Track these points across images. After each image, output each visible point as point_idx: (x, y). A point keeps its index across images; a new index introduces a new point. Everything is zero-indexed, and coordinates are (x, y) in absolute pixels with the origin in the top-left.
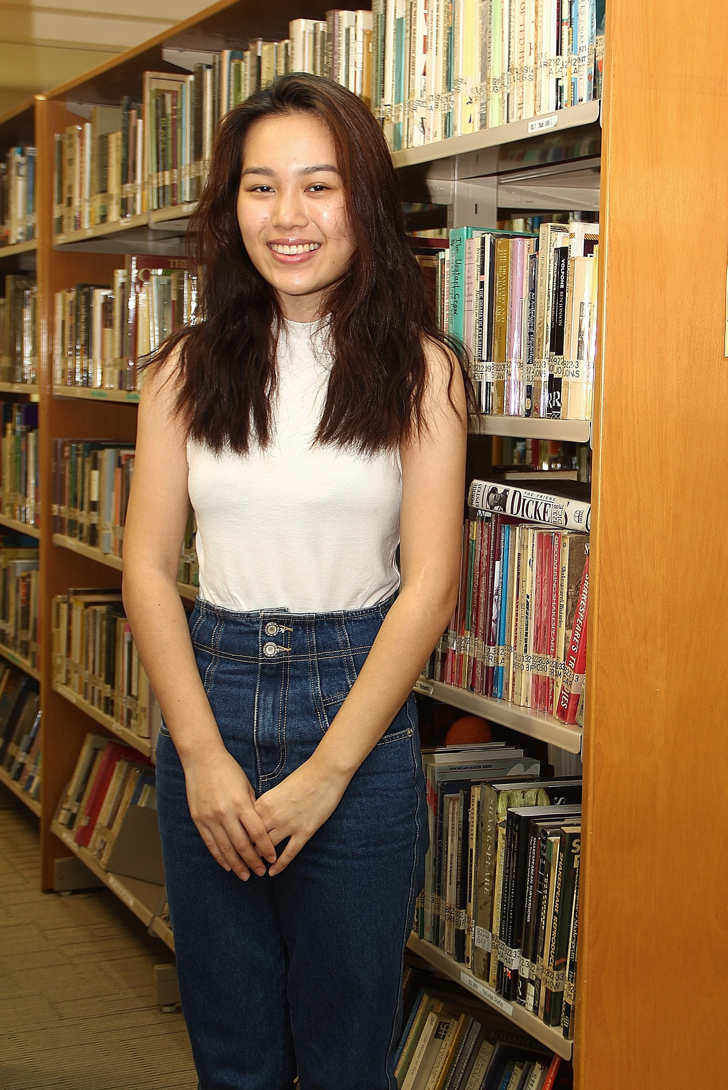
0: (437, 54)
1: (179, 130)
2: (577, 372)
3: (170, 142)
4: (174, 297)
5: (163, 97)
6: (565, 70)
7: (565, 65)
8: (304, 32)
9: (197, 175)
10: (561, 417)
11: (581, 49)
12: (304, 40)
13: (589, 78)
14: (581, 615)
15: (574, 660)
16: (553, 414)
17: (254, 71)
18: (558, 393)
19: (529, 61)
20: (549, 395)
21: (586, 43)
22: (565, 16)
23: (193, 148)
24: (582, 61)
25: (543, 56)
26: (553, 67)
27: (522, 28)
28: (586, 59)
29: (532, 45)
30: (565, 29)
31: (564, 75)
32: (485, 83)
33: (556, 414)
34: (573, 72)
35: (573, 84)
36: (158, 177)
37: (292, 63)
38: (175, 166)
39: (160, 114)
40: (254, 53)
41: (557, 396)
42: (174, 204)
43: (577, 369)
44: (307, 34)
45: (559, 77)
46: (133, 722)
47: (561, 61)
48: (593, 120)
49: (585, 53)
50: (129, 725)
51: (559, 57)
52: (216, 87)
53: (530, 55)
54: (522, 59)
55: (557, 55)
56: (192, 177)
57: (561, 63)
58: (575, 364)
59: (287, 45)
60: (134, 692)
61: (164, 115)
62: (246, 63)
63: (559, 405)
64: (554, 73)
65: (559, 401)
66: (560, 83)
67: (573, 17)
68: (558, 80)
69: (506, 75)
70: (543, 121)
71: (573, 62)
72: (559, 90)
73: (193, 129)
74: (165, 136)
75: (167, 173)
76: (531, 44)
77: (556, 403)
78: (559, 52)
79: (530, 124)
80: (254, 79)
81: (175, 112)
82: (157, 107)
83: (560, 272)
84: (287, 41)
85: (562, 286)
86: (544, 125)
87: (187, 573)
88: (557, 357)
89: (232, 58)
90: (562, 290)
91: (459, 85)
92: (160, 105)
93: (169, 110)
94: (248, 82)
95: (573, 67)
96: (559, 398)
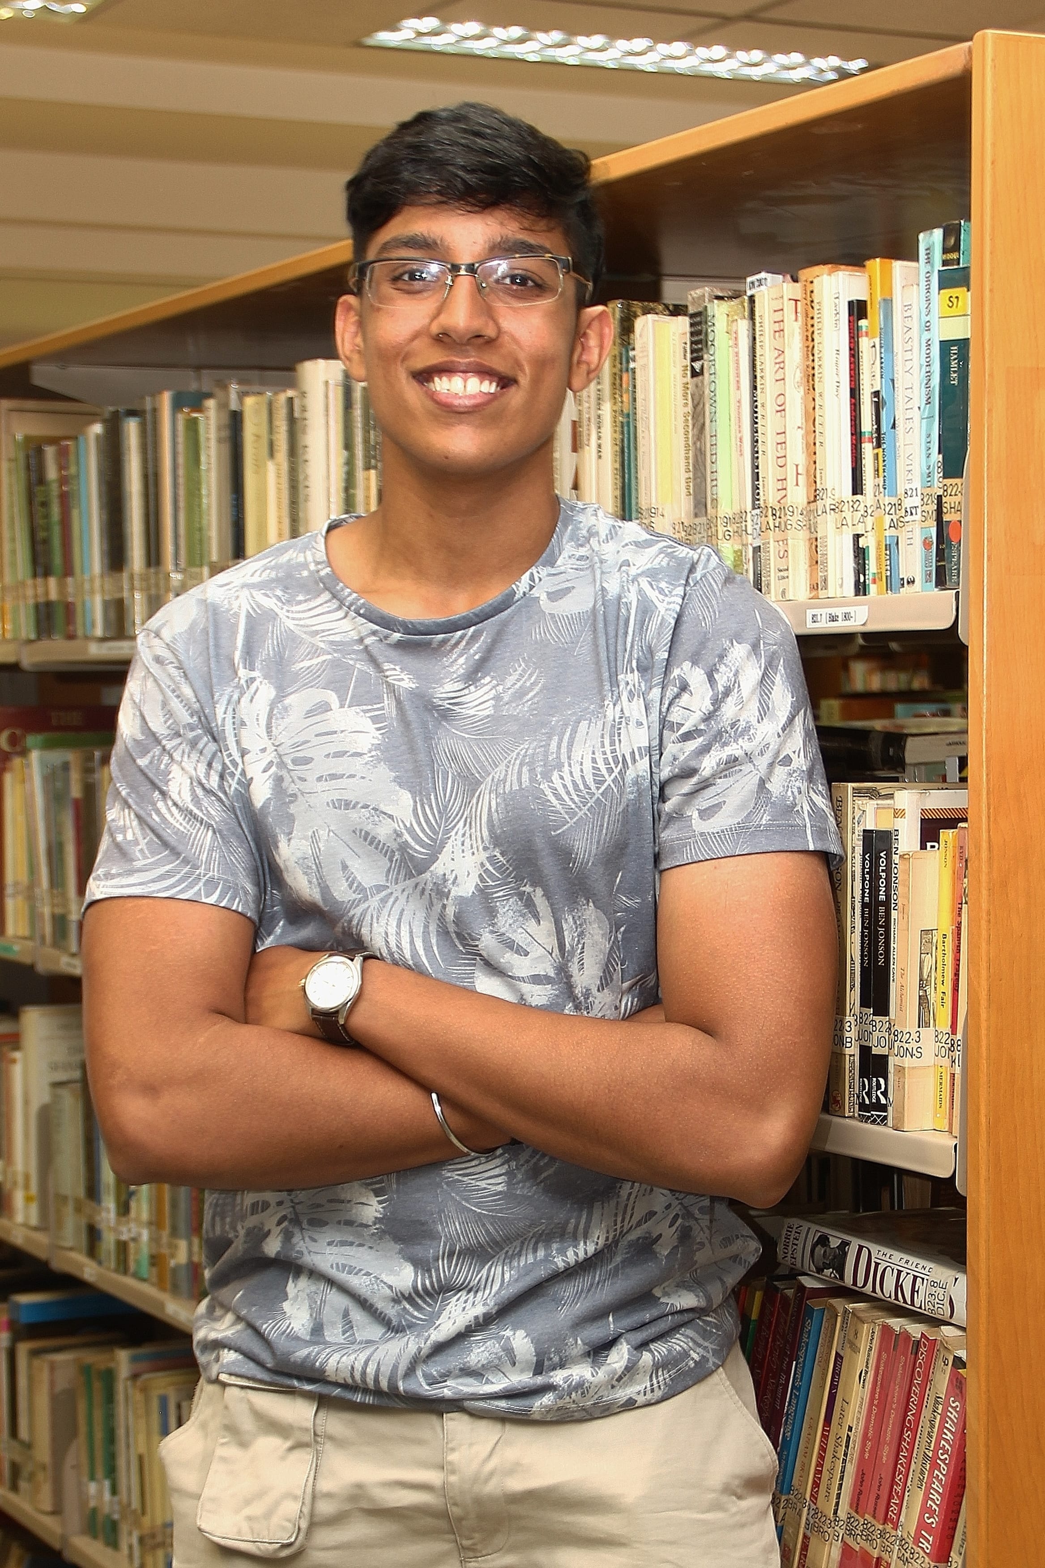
0: (600, 457)
1: (75, 513)
2: (919, 1050)
3: (56, 531)
4: (76, 791)
5: (40, 452)
6: (869, 520)
7: (869, 511)
8: (327, 382)
9: (118, 596)
10: (890, 1122)
11: (909, 493)
12: (327, 397)
13: (926, 544)
14: (943, 1465)
15: (931, 1539)
16: (872, 1115)
17: (226, 433)
18: (882, 1081)
19: (798, 496)
20: (863, 1081)
21: (917, 484)
22: (867, 425)
23: (105, 547)
24: (912, 514)
25: (829, 494)
26: (848, 514)
27: (780, 439)
28: (919, 511)
29: (799, 467)
30: (868, 449)
31: (869, 528)
32: (703, 520)
33: (879, 1116)
34: (887, 527)
35: (891, 548)
36: (35, 586)
37: (304, 432)
38: (68, 570)
39: (34, 477)
40: (223, 405)
41: (879, 1086)
42: (71, 637)
43: (919, 1045)
44: (331, 387)
45: (860, 532)
46: (23, 1485)
47: (862, 505)
48: (944, 624)
49: (916, 501)
50: (14, 1487)
51: (858, 497)
52: (150, 452)
53: (797, 485)
54: (783, 493)
55: (855, 493)
56: (107, 598)
57: (862, 508)
58: (915, 1036)
59: (290, 400)
60: (23, 1433)
61: (41, 480)
62: (207, 418)
63: (883, 1101)
64: (850, 524)
65: (885, 1094)
66: (862, 542)
67: (884, 429)
68: (857, 537)
69: (749, 515)
70: (839, 612)
71: (887, 509)
72: (860, 554)
73: (105, 517)
74: (47, 516)
75: (52, 582)
76: (797, 466)
77: (877, 1097)
78: (857, 488)
79: (810, 613)
80: (226, 449)
81: (63, 480)
82: (28, 468)
83: (877, 871)
84: (290, 393)
85: (882, 898)
86: (840, 619)
87: (122, 1257)
88: (877, 1018)
89: (177, 405)
90: (882, 903)
91: (653, 519)
92: (33, 461)
93: (52, 473)
94: (213, 452)
95: (888, 518)
96: (883, 1089)
